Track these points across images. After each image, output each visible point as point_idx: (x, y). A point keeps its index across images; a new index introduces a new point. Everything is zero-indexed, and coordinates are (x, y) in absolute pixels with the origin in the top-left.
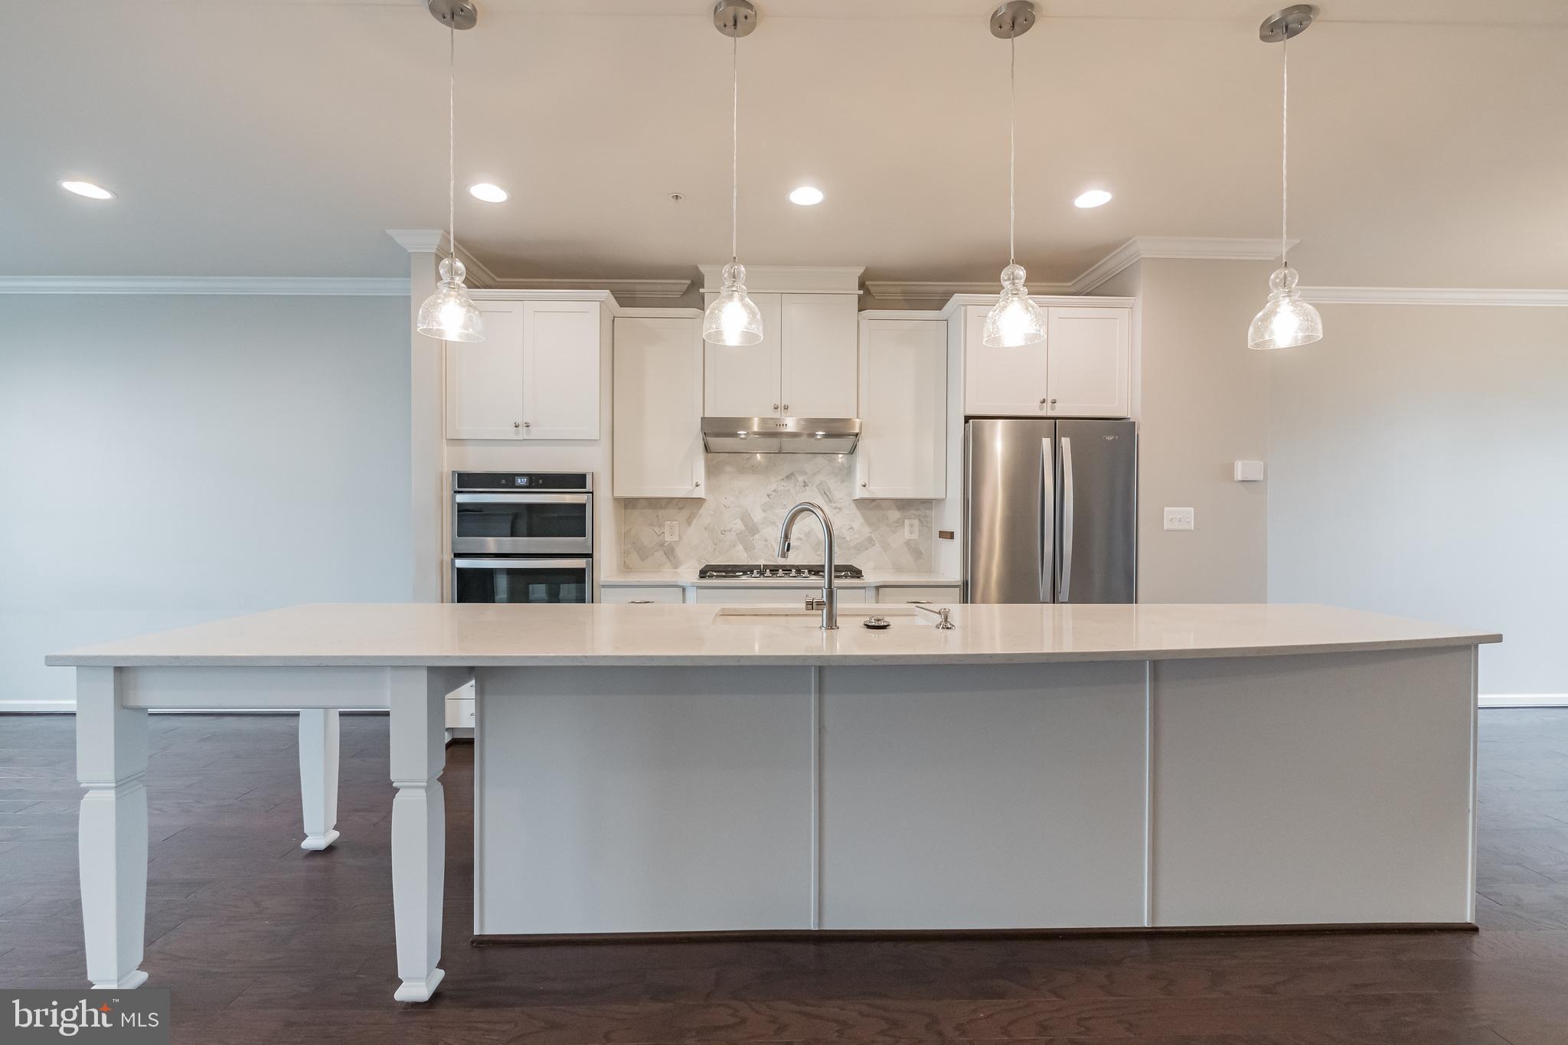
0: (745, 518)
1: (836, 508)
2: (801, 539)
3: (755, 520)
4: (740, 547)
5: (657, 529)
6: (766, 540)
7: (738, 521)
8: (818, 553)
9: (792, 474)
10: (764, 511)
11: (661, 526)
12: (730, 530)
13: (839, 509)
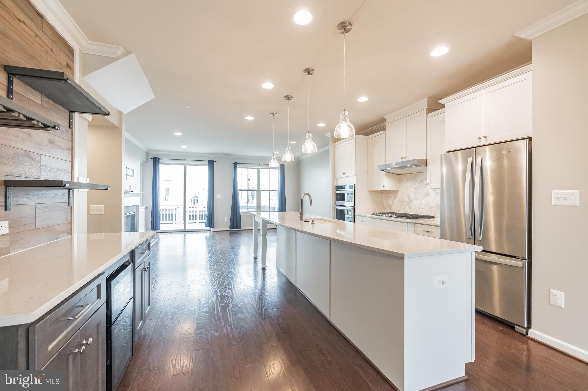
0: (409, 196)
1: (436, 193)
2: (425, 205)
3: (412, 198)
4: (407, 207)
5: (387, 200)
6: (415, 205)
7: (407, 198)
8: (431, 211)
9: (422, 180)
10: (414, 195)
11: (388, 199)
12: (405, 201)
13: (438, 193)
